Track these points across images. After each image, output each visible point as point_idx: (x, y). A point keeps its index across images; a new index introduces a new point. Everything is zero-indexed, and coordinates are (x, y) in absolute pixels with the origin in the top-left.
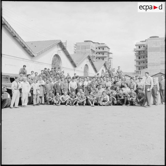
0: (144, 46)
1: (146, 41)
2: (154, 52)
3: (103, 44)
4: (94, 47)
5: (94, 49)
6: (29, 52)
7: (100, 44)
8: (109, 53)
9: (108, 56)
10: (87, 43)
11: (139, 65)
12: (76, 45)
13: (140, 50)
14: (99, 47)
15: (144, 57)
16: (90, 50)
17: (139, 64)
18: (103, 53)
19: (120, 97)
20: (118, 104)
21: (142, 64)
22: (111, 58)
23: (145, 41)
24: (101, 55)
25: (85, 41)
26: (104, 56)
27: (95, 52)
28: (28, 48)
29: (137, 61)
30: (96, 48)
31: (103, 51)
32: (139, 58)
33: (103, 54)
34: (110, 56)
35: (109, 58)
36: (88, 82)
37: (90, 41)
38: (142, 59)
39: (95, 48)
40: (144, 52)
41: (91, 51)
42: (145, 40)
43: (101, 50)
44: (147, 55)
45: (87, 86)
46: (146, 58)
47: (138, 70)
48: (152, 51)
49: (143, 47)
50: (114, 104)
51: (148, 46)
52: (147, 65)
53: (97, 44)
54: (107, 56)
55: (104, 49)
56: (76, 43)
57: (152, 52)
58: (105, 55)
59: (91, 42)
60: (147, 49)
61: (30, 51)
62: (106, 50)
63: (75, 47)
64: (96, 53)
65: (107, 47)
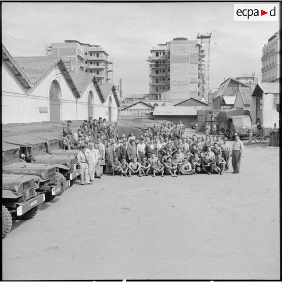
0: (164, 53)
1: (168, 44)
2: (180, 64)
3: (97, 46)
4: (82, 51)
5: (83, 56)
6: (23, 82)
7: (92, 46)
8: (107, 63)
9: (106, 68)
10: (71, 45)
11: (157, 84)
12: (50, 47)
13: (157, 58)
14: (90, 52)
15: (164, 71)
16: (77, 56)
17: (157, 82)
18: (98, 62)
19: (206, 164)
20: (202, 172)
21: (161, 83)
22: (111, 71)
23: (166, 45)
24: (94, 66)
25: (66, 41)
26: (99, 67)
27: (84, 61)
28: (24, 76)
29: (152, 77)
30: (86, 54)
31: (98, 59)
32: (157, 72)
33: (98, 65)
34: (110, 67)
35: (107, 71)
36: (162, 144)
37: (75, 42)
38: (160, 75)
39: (84, 53)
40: (164, 62)
41: (77, 59)
42: (165, 43)
43: (94, 58)
44: (170, 67)
45: (161, 149)
46: (168, 73)
47: (155, 92)
48: (176, 62)
49: (162, 54)
50: (197, 172)
51: (171, 53)
52: (170, 84)
53: (86, 46)
54: (104, 67)
55: (100, 55)
56: (51, 44)
57: (178, 64)
58: (101, 66)
59: (78, 44)
60: (169, 58)
61: (26, 80)
62: (102, 57)
63: (49, 51)
64: (86, 63)
65: (104, 52)
